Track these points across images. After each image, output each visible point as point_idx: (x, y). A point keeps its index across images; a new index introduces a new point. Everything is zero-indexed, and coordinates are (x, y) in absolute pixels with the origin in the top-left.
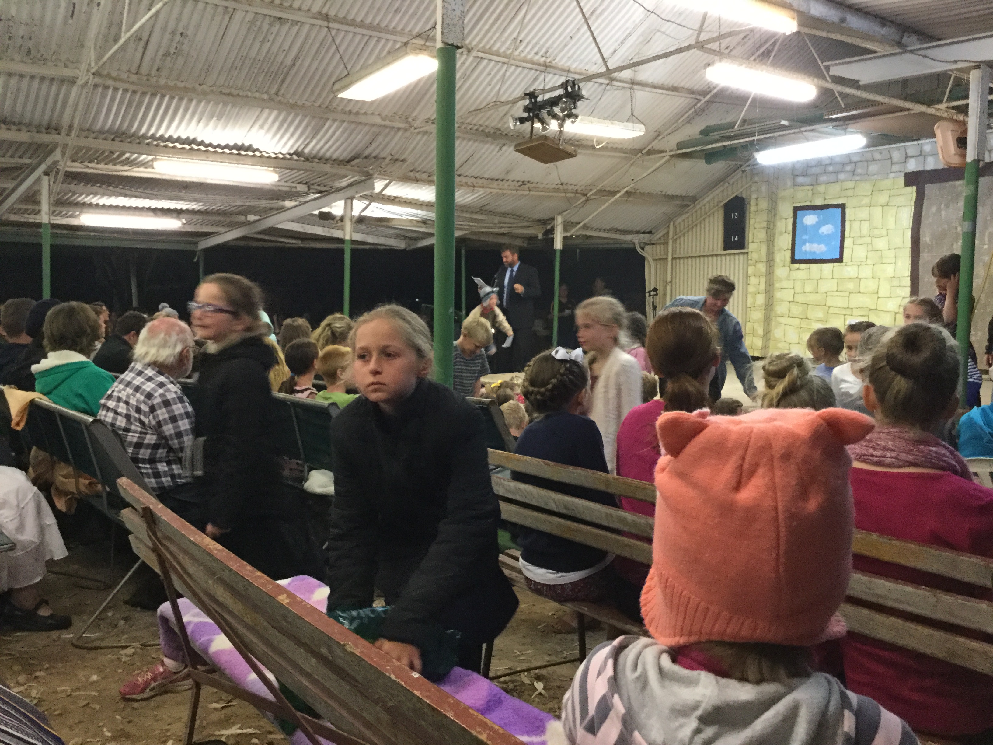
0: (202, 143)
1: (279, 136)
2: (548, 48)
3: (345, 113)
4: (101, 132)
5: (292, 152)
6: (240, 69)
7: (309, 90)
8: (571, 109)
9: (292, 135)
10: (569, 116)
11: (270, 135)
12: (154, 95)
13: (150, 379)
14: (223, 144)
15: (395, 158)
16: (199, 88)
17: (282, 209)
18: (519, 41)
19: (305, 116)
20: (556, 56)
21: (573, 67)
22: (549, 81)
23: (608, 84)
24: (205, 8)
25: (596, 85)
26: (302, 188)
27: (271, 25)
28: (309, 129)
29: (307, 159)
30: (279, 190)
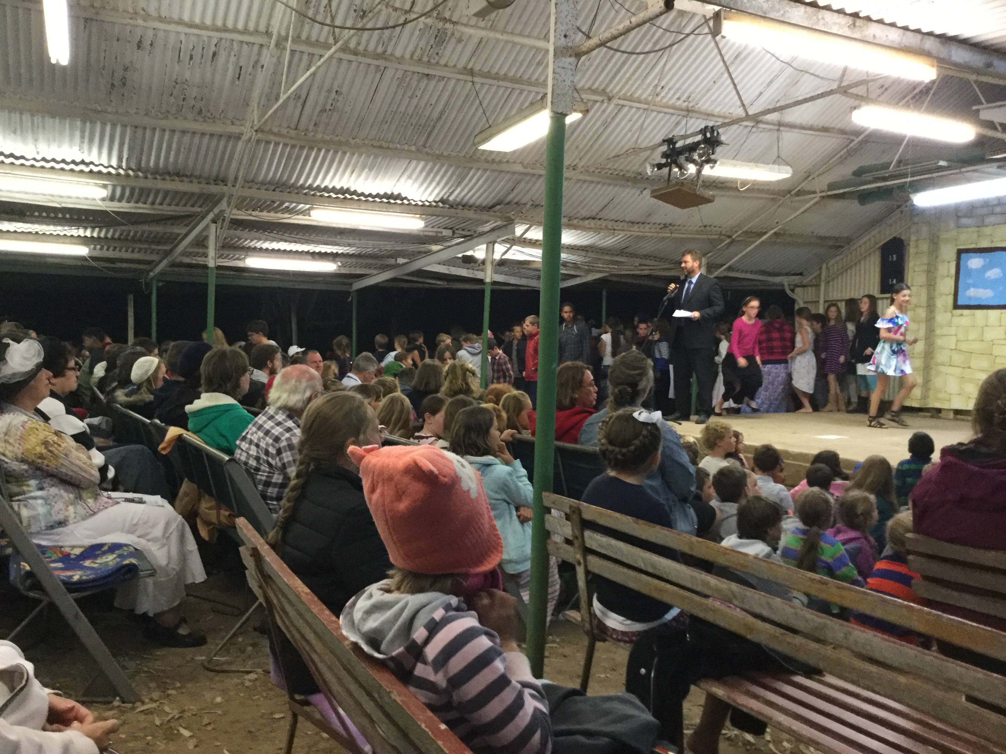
0: (355, 193)
1: (425, 185)
2: (692, 93)
3: (488, 162)
4: (263, 183)
5: (437, 200)
6: (390, 124)
7: (454, 142)
8: (709, 155)
9: (438, 184)
10: (708, 161)
11: (416, 185)
12: (311, 148)
13: (279, 424)
14: (374, 193)
15: (537, 203)
16: (353, 142)
17: (429, 253)
18: (660, 88)
19: (450, 166)
20: (699, 100)
21: (717, 111)
22: (692, 126)
23: (753, 127)
24: (358, 67)
25: (741, 128)
26: (447, 233)
27: (419, 81)
28: (454, 178)
29: (451, 206)
30: (426, 236)
